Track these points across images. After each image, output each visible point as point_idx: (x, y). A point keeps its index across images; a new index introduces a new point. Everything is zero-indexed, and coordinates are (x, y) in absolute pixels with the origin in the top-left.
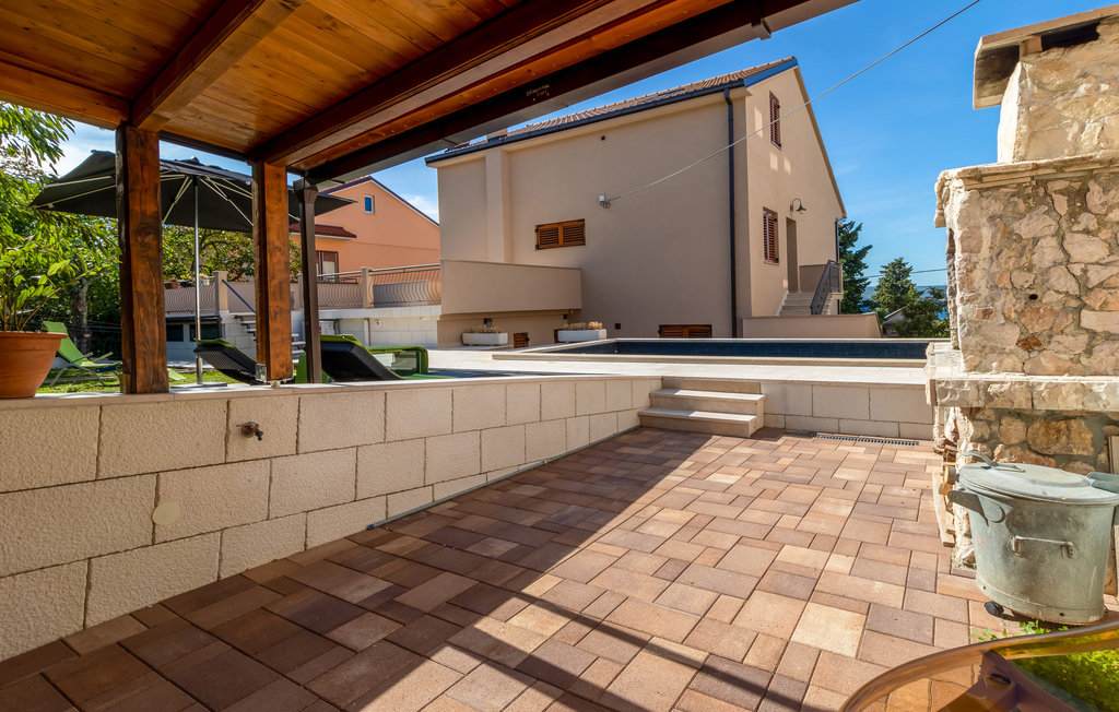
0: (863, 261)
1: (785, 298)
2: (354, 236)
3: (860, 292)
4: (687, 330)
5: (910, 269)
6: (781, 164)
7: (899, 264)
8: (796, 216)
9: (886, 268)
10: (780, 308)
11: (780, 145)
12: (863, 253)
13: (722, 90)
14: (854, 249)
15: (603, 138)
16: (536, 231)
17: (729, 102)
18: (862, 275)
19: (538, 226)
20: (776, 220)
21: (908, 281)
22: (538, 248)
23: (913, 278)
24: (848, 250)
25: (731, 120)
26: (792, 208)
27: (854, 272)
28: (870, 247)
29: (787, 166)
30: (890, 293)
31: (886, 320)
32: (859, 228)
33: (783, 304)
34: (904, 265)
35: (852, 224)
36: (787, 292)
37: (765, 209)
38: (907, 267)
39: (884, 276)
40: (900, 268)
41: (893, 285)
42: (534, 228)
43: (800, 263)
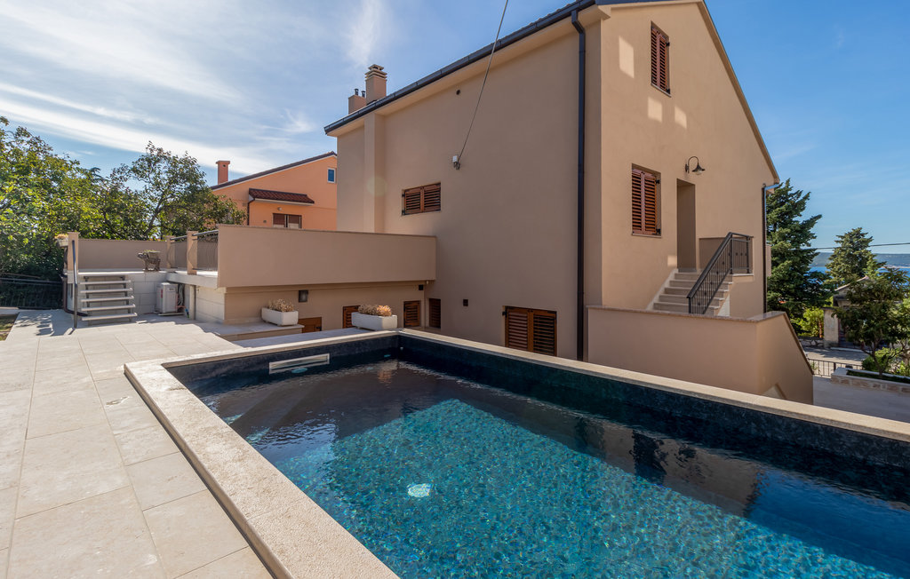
0: (812, 230)
1: (671, 277)
2: (313, 202)
3: (807, 263)
4: (532, 314)
5: (870, 240)
6: (668, 114)
7: (858, 234)
8: (692, 178)
9: (842, 237)
10: (661, 292)
11: (668, 91)
12: (811, 222)
13: (569, 15)
14: (800, 219)
15: (458, 92)
16: (403, 196)
17: (579, 27)
18: (809, 245)
19: (406, 191)
20: (658, 182)
21: (867, 252)
22: (404, 213)
23: (873, 249)
24: (794, 219)
25: (583, 52)
26: (687, 168)
27: (799, 243)
28: (819, 217)
29: (681, 118)
30: (846, 263)
31: (836, 293)
32: (806, 197)
33: (667, 285)
34: (863, 235)
35: (799, 194)
36: (676, 271)
37: (634, 166)
38: (867, 237)
39: (840, 245)
40: (858, 237)
41: (850, 255)
42: (400, 193)
43: (700, 234)
